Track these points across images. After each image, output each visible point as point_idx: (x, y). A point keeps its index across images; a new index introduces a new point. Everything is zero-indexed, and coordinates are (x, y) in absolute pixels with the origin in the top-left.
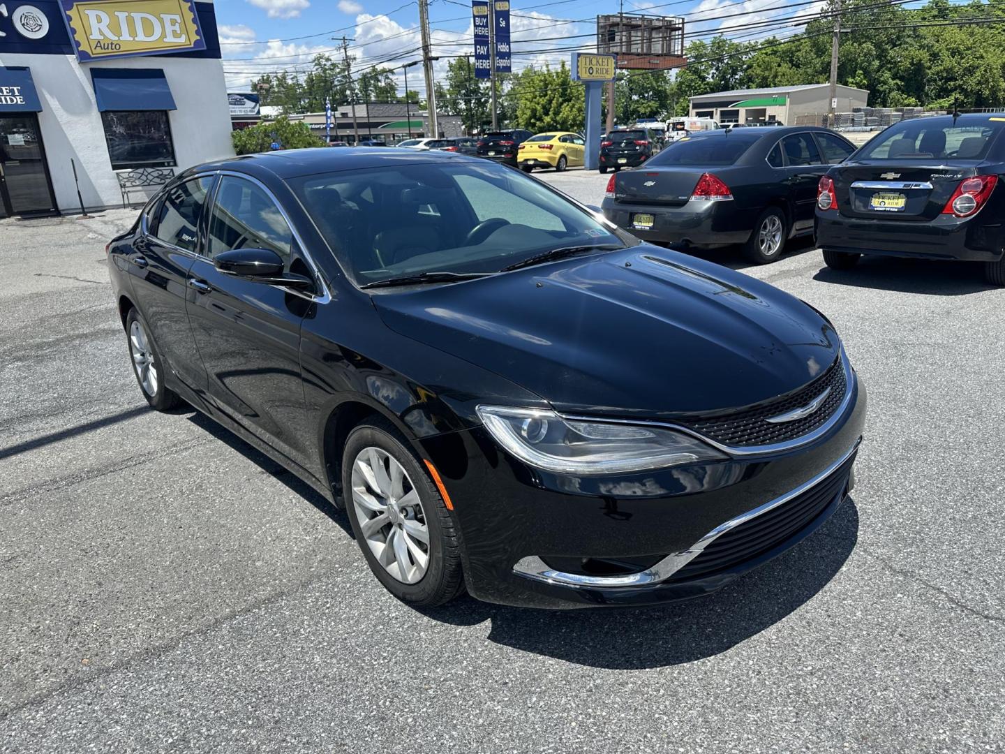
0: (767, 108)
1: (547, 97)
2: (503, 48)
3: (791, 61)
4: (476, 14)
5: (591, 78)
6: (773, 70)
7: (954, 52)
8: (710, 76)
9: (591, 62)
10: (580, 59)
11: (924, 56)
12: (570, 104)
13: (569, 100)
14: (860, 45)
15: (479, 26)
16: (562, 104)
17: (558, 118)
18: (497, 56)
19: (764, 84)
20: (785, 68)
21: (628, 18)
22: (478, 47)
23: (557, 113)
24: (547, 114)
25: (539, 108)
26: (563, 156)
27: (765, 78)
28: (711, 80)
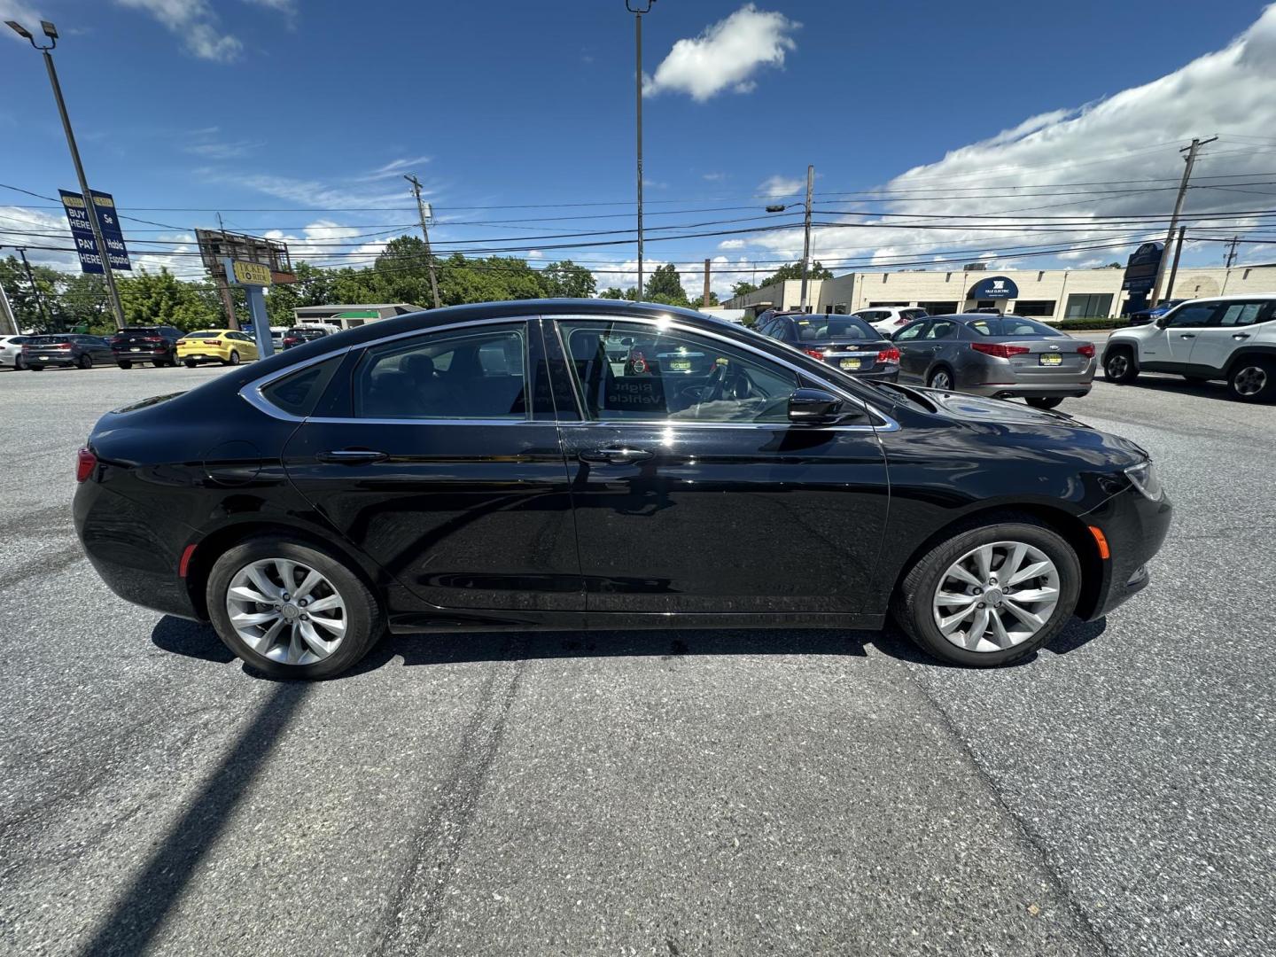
0: (365, 319)
1: (153, 300)
2: (115, 245)
3: (368, 286)
4: (69, 205)
5: (249, 282)
6: (356, 292)
7: (476, 289)
8: (301, 293)
9: (246, 268)
10: (235, 264)
11: (460, 290)
12: (183, 307)
13: (182, 303)
14: (417, 279)
15: (75, 218)
16: (172, 307)
17: (172, 320)
18: (109, 252)
19: (351, 301)
20: (364, 291)
21: (229, 236)
22: (80, 240)
23: (169, 314)
24: (156, 315)
25: (144, 309)
26: (234, 351)
27: (350, 298)
28: (303, 296)
